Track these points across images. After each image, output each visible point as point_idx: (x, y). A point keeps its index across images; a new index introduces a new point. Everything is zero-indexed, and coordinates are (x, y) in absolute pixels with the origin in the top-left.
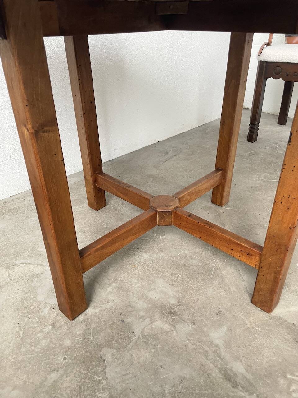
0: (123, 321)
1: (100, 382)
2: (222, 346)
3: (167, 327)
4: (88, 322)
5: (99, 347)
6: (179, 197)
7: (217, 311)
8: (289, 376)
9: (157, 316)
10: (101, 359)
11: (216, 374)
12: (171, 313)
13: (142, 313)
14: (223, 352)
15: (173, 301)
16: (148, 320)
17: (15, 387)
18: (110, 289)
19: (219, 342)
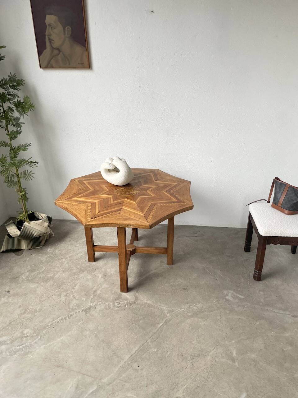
0: (96, 269)
1: (78, 274)
2: (102, 288)
3: (100, 277)
4: (91, 265)
5: (86, 270)
6: (136, 248)
7: (113, 283)
8: (103, 301)
9: (102, 274)
10: (83, 272)
11: (94, 290)
12: (105, 276)
13: (101, 271)
14: (101, 289)
15: (109, 274)
16: (99, 273)
17: (68, 265)
18: (103, 262)
19: (103, 287)
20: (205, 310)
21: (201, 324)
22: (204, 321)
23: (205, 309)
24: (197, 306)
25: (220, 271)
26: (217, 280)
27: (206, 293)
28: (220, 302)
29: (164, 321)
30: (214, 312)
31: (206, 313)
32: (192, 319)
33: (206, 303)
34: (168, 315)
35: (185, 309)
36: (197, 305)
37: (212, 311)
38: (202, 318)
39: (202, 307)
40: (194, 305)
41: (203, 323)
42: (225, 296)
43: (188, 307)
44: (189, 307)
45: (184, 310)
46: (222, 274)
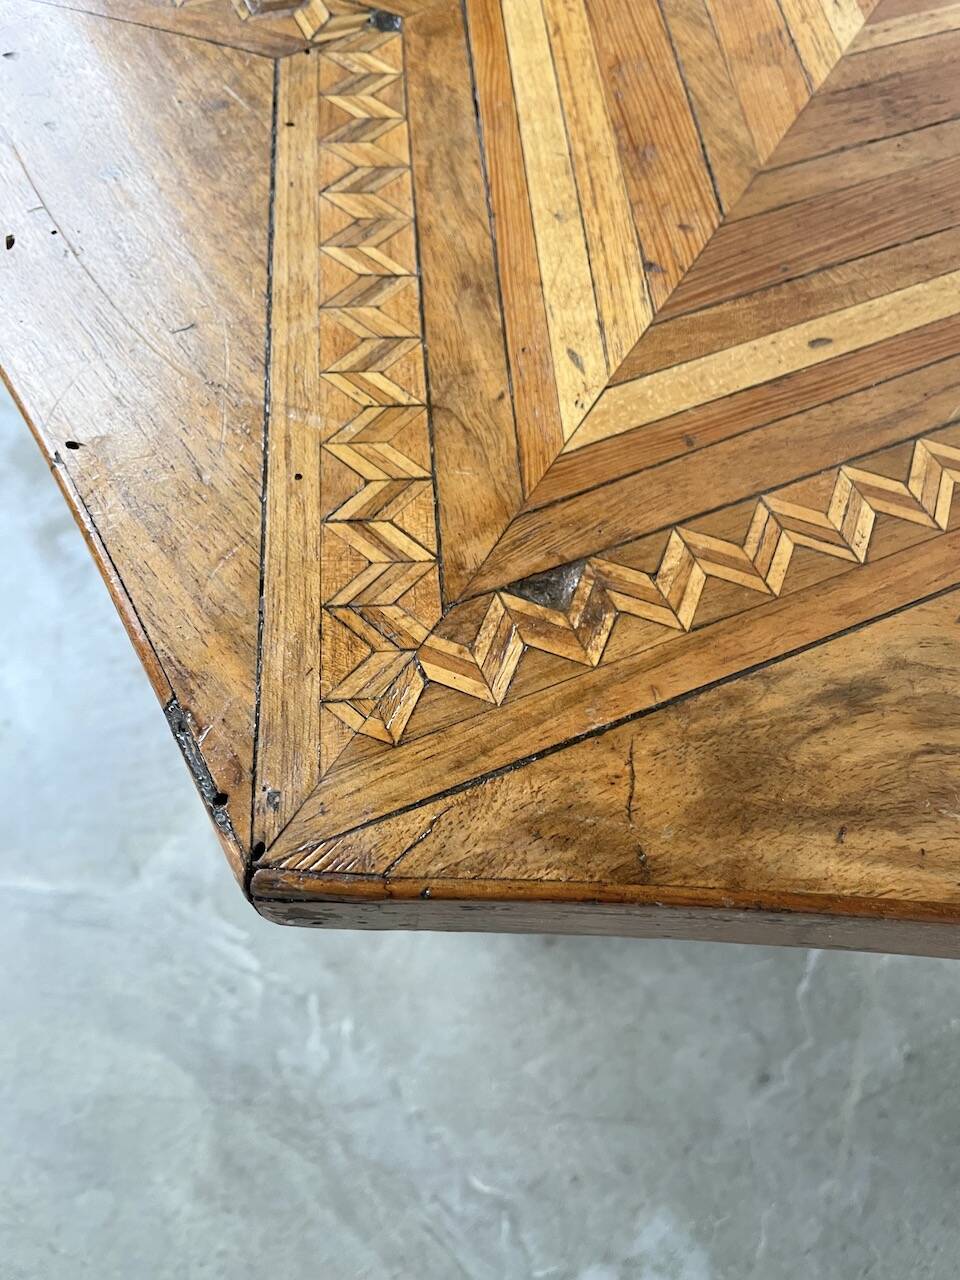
20: (336, 1149)
21: (159, 1178)
22: (202, 1192)
23: (346, 1140)
24: (335, 1056)
25: (909, 1058)
26: (764, 1079)
27: (532, 1068)
28: (503, 1244)
29: (69, 886)
30: (349, 1237)
31: (298, 1169)
32: (187, 1083)
33: (420, 1116)
34: (148, 882)
35: (260, 976)
36: (358, 1044)
37: (346, 1212)
38: (228, 1161)
39: (348, 1108)
40: (347, 1026)
41: (177, 1198)
42: (607, 1258)
43: (300, 990)
44: (302, 1000)
45: (245, 971)
46: (868, 1097)
